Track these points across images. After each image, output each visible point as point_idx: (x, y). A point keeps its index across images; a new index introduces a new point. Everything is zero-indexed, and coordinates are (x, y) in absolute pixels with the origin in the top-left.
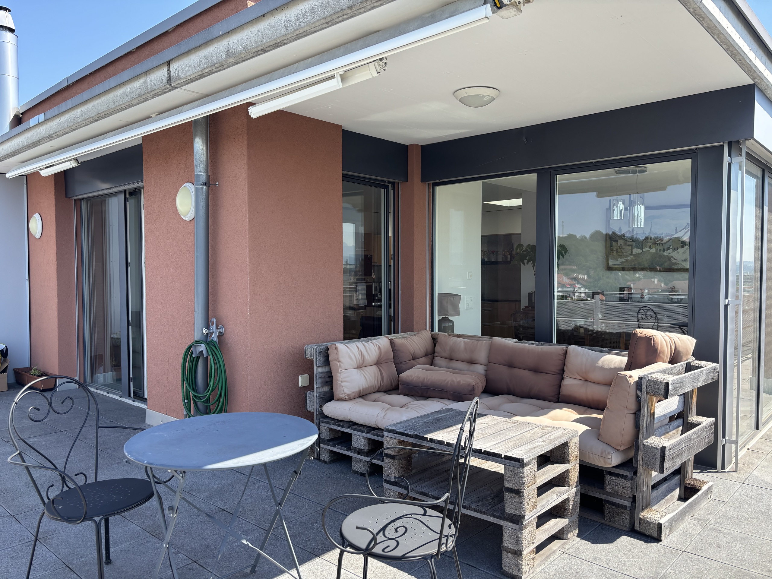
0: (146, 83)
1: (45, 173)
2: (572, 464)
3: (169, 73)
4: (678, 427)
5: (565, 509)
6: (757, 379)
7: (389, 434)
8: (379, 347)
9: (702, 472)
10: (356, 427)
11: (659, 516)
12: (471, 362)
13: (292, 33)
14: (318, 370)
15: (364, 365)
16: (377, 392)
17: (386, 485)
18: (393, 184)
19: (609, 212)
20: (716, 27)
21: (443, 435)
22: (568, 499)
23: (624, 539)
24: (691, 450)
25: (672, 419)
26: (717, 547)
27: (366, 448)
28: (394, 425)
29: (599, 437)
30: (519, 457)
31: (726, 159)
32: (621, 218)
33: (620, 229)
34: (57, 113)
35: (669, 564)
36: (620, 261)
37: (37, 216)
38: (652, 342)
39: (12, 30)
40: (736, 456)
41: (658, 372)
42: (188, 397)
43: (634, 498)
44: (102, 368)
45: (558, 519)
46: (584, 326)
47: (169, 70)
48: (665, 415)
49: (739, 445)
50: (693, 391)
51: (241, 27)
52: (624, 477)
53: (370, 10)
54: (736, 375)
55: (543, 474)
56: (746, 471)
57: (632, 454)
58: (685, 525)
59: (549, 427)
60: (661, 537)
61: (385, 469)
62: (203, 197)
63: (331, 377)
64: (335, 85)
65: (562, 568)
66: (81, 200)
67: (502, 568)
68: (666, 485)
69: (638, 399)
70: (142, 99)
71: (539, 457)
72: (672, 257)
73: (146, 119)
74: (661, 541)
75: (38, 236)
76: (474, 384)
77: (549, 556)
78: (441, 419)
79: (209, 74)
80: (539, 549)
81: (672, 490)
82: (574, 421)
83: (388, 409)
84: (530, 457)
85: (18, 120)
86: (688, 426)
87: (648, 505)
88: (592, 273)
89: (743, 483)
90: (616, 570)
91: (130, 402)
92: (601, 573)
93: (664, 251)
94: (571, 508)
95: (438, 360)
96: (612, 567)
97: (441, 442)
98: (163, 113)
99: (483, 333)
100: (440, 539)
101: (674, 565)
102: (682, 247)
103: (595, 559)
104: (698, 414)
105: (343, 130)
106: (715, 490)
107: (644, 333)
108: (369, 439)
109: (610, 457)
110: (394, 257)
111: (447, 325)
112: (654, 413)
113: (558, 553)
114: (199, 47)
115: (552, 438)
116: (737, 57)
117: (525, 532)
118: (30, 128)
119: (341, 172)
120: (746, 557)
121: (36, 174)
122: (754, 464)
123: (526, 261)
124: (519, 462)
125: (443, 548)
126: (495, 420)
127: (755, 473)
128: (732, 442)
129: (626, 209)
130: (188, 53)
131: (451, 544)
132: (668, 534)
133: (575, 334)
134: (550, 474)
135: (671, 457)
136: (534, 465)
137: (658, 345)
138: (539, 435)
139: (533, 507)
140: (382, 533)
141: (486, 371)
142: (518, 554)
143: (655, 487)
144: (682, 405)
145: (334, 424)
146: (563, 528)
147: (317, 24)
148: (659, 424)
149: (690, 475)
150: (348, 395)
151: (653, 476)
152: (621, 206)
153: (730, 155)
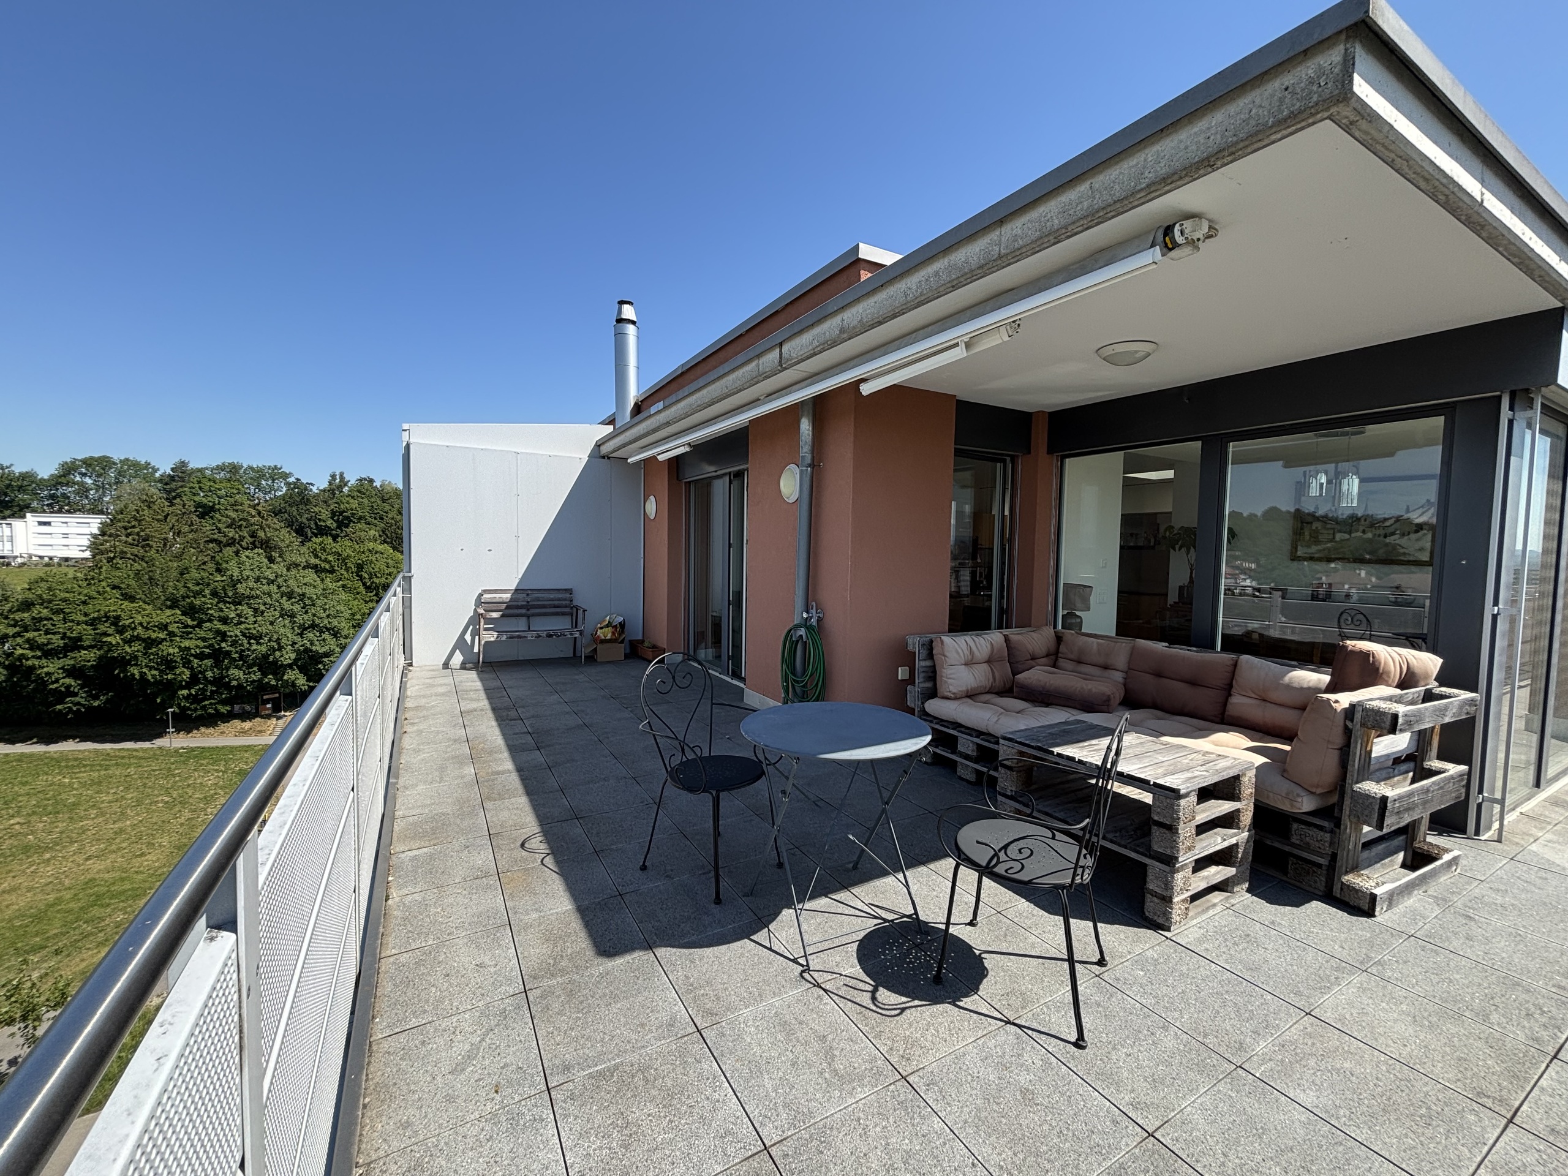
0: (758, 365)
1: (661, 458)
2: (1244, 803)
3: (781, 354)
4: (1407, 772)
5: (1231, 857)
6: (1541, 718)
7: (1006, 743)
8: (992, 644)
9: (1440, 834)
10: (963, 729)
11: (1373, 884)
12: (1106, 667)
13: (913, 301)
14: (920, 664)
15: (974, 661)
16: (988, 693)
17: (1000, 798)
18: (1013, 459)
19: (1301, 487)
20: (1503, 235)
21: (1075, 750)
22: (1237, 845)
23: (1316, 906)
24: (1427, 806)
25: (1397, 761)
26: (1468, 939)
27: (975, 754)
28: (1012, 733)
29: (1284, 773)
30: (1174, 787)
31: (1505, 413)
32: (1321, 495)
33: (1317, 507)
34: (674, 400)
35: (1387, 949)
36: (1314, 549)
37: (652, 498)
38: (1371, 659)
39: (633, 323)
40: (1501, 820)
41: (1380, 699)
42: (787, 681)
43: (1334, 857)
44: (703, 644)
45: (1221, 867)
46: (1260, 631)
47: (781, 351)
48: (1388, 756)
49: (1506, 804)
50: (1433, 728)
51: (857, 300)
52: (1321, 828)
53: (1004, 267)
54: (1506, 710)
55: (1203, 811)
56: (1517, 843)
57: (1334, 799)
58: (1412, 901)
59: (1212, 753)
60: (1374, 910)
61: (1000, 780)
62: (807, 479)
63: (935, 672)
64: (959, 353)
65: (1225, 926)
66: (689, 482)
67: (1144, 913)
68: (1383, 846)
69: (1348, 732)
70: (754, 382)
71: (1200, 789)
72: (1400, 546)
73: (754, 402)
74: (1374, 916)
75: (652, 517)
76: (1109, 693)
77: (1208, 909)
78: (1068, 732)
79: (821, 352)
80: (1194, 898)
81: (1395, 852)
82: (1246, 749)
83: (1001, 714)
84: (1188, 787)
85: (638, 409)
86: (1422, 773)
87: (1355, 868)
88: (1263, 561)
89: (1512, 859)
90: (1305, 941)
91: (729, 679)
92: (1281, 942)
93: (1385, 537)
94: (1240, 855)
95: (1062, 662)
96: (1298, 937)
97: (1072, 759)
98: (771, 395)
99: (1119, 632)
100: (1075, 869)
101: (1396, 950)
102: (1417, 531)
103: (1273, 923)
104: (1440, 757)
105: (957, 401)
106: (1463, 862)
107: (1358, 646)
108: (978, 745)
109: (1300, 800)
110: (1011, 540)
111: (1073, 621)
112: (1371, 751)
113: (1219, 908)
114: (812, 326)
115: (1218, 767)
116: (1537, 273)
117: (1179, 876)
118: (650, 416)
119: (953, 446)
120: (1517, 960)
121: (654, 458)
122: (1531, 835)
123: (1177, 547)
124: (1174, 794)
125: (1078, 880)
126: (1138, 738)
127: (1534, 847)
128: (1495, 801)
129: (1329, 482)
130: (800, 332)
131: (1087, 878)
132: (1385, 909)
133: (1245, 639)
134: (1213, 811)
135: (1396, 811)
136: (1193, 798)
137: (1380, 663)
138: (1200, 763)
139: (1189, 849)
140: (1003, 851)
141: (1125, 679)
142: (1168, 900)
143: (1367, 845)
144: (1414, 744)
145: (936, 723)
146: (1228, 879)
147: (942, 289)
148: (1377, 767)
149: (1422, 836)
150: (954, 694)
151: (1364, 831)
152: (1323, 479)
153: (1511, 408)
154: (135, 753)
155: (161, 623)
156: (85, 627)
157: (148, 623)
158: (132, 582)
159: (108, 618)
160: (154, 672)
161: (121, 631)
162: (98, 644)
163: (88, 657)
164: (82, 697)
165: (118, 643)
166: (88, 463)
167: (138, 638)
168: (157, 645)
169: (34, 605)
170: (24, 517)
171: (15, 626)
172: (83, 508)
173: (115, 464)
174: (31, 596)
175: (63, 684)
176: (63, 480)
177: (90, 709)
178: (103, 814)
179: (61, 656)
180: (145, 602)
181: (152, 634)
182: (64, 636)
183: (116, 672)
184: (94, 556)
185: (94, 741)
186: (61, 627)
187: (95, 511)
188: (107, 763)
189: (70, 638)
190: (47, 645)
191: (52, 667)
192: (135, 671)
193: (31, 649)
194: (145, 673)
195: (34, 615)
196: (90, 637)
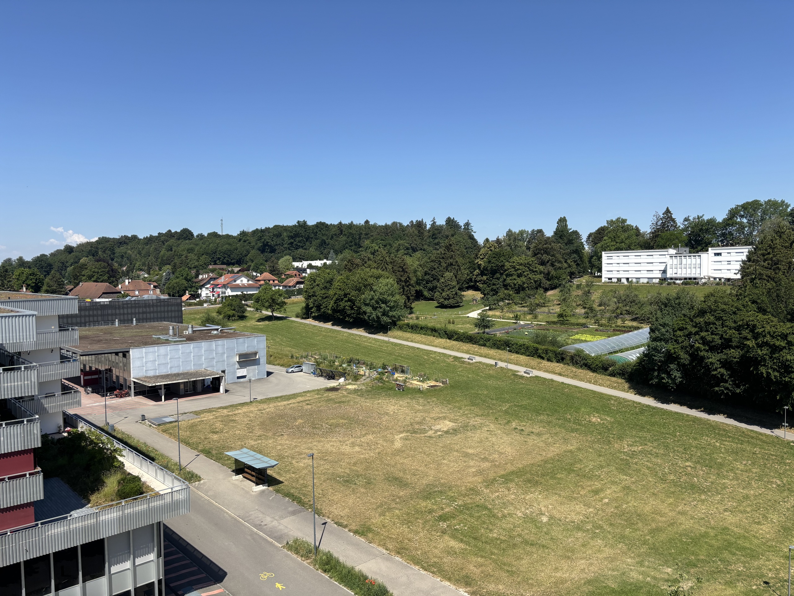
154: (760, 437)
155: (783, 334)
156: (734, 331)
157: (774, 333)
158: (764, 298)
159: (748, 325)
160: (777, 374)
161: (756, 336)
162: (741, 346)
163: (735, 354)
164: (730, 384)
165: (753, 347)
166: (745, 207)
167: (767, 344)
168: (779, 352)
169: (706, 312)
170: (707, 250)
171: (695, 327)
172: (740, 241)
173: (762, 205)
174: (705, 306)
175: (720, 372)
176: (730, 222)
177: (734, 393)
178: (737, 479)
179: (719, 351)
180: (772, 315)
181: (776, 342)
182: (722, 337)
183: (752, 369)
184: (742, 278)
185: (735, 419)
186: (720, 330)
187: (746, 244)
188: (743, 439)
189: (724, 339)
190: (712, 342)
191: (713, 358)
192: (763, 370)
193: (704, 344)
194: (770, 373)
195: (706, 320)
196: (737, 340)
